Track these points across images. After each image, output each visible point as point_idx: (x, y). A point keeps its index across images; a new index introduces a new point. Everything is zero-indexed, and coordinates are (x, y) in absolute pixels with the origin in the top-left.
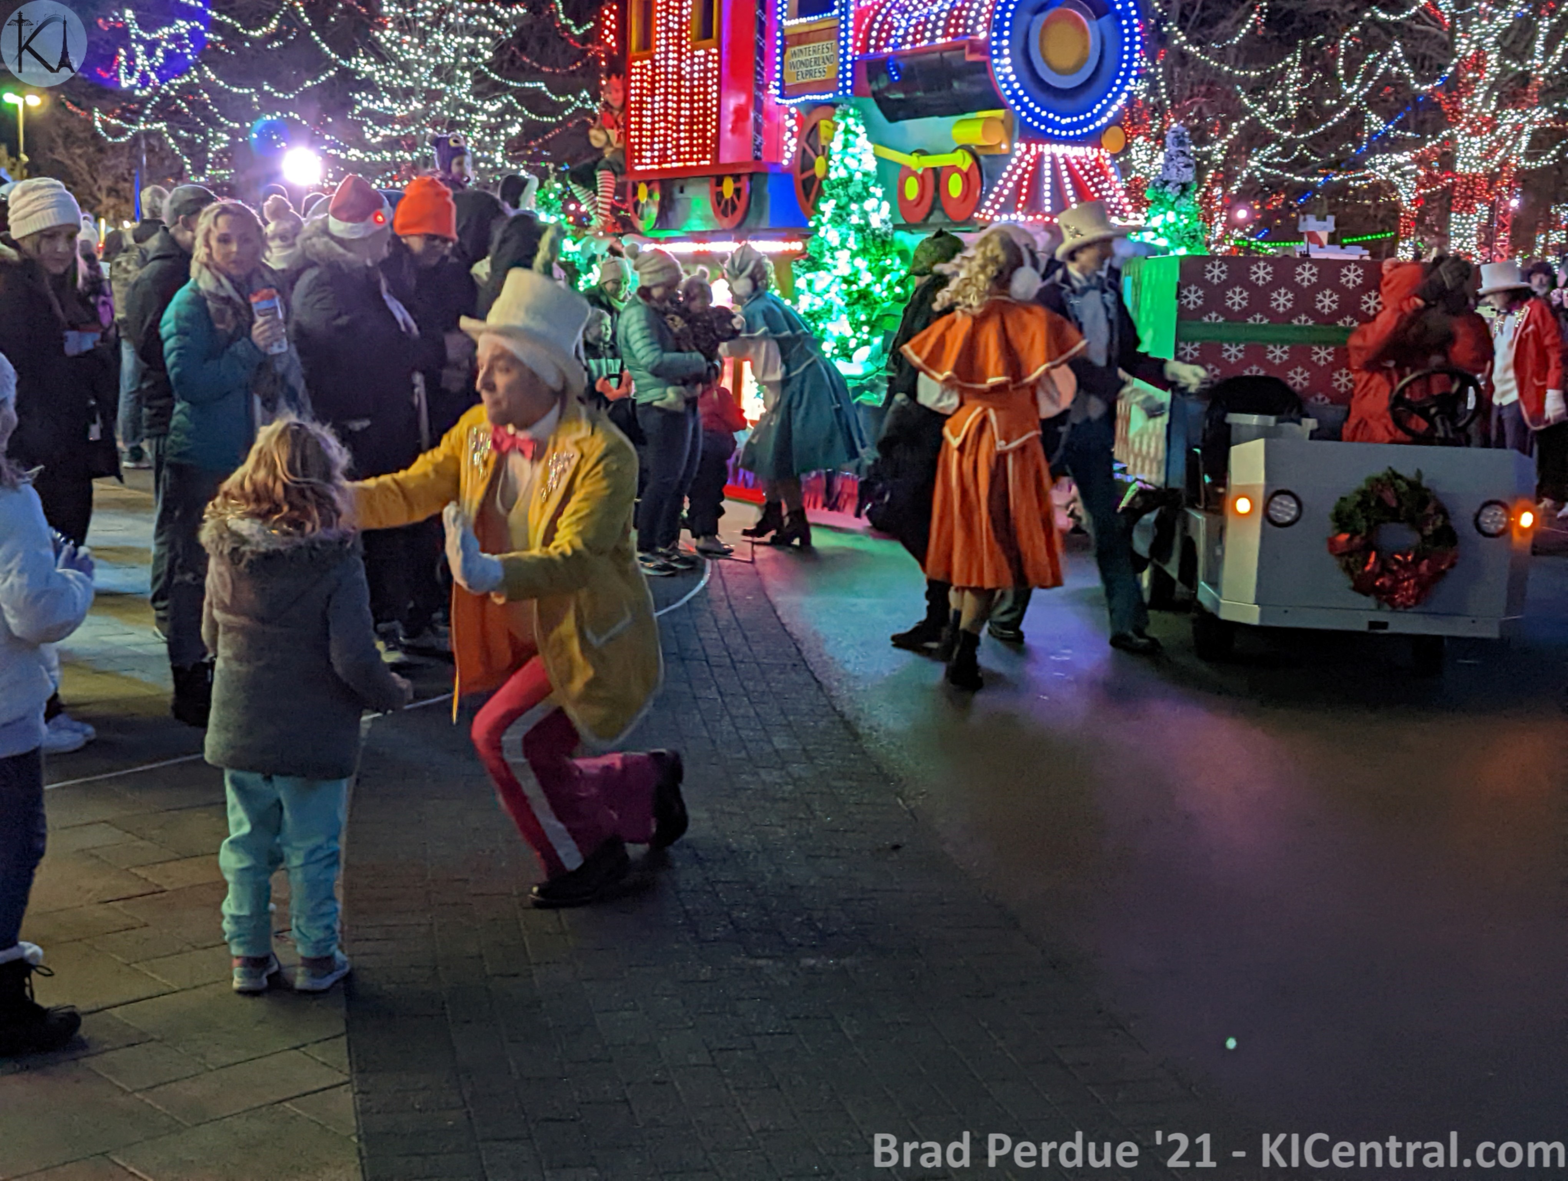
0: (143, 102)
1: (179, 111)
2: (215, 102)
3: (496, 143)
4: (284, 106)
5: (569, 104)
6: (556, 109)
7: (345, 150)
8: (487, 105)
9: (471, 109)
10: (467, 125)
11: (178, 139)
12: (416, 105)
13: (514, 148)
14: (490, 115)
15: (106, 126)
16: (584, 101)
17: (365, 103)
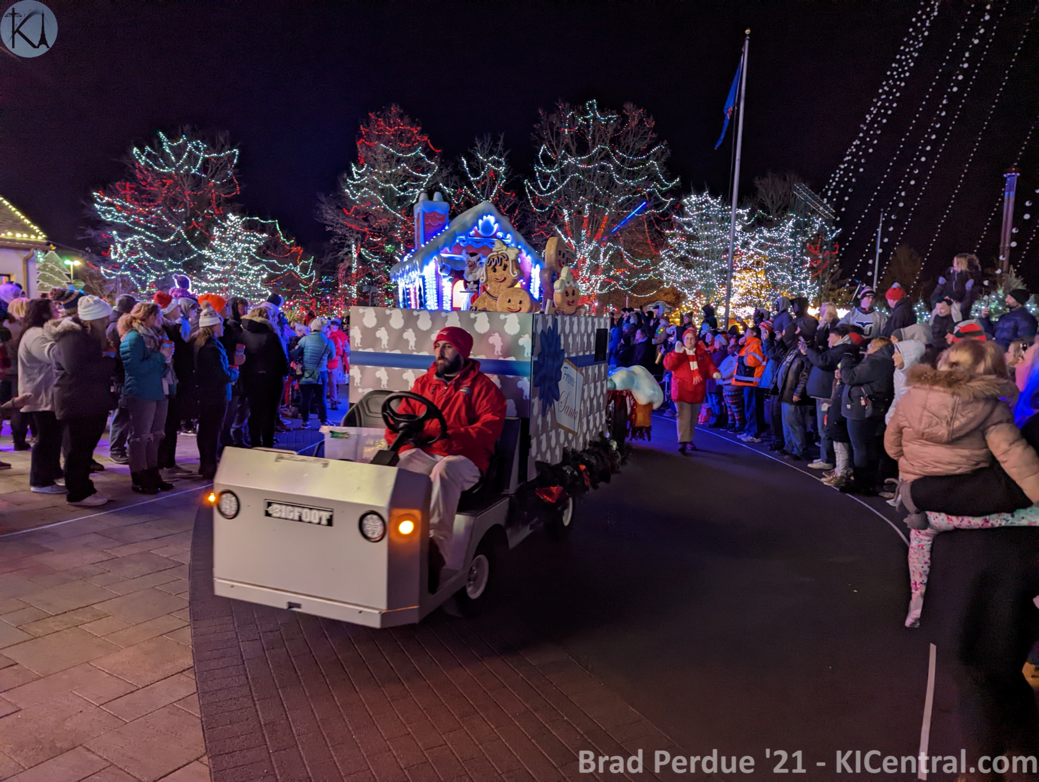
0: (121, 264)
1: (135, 267)
2: (149, 265)
3: (258, 281)
4: (178, 267)
5: (285, 268)
6: (280, 269)
7: (200, 282)
8: (256, 268)
9: (248, 269)
10: (247, 274)
11: (135, 278)
12: (228, 267)
13: (265, 282)
14: (255, 271)
15: (106, 273)
16: (291, 267)
17: (208, 267)
